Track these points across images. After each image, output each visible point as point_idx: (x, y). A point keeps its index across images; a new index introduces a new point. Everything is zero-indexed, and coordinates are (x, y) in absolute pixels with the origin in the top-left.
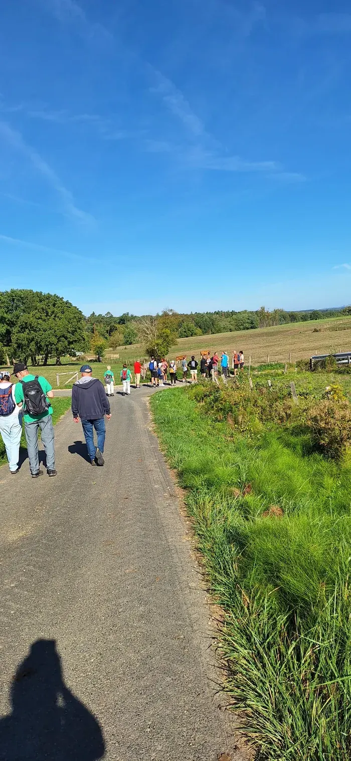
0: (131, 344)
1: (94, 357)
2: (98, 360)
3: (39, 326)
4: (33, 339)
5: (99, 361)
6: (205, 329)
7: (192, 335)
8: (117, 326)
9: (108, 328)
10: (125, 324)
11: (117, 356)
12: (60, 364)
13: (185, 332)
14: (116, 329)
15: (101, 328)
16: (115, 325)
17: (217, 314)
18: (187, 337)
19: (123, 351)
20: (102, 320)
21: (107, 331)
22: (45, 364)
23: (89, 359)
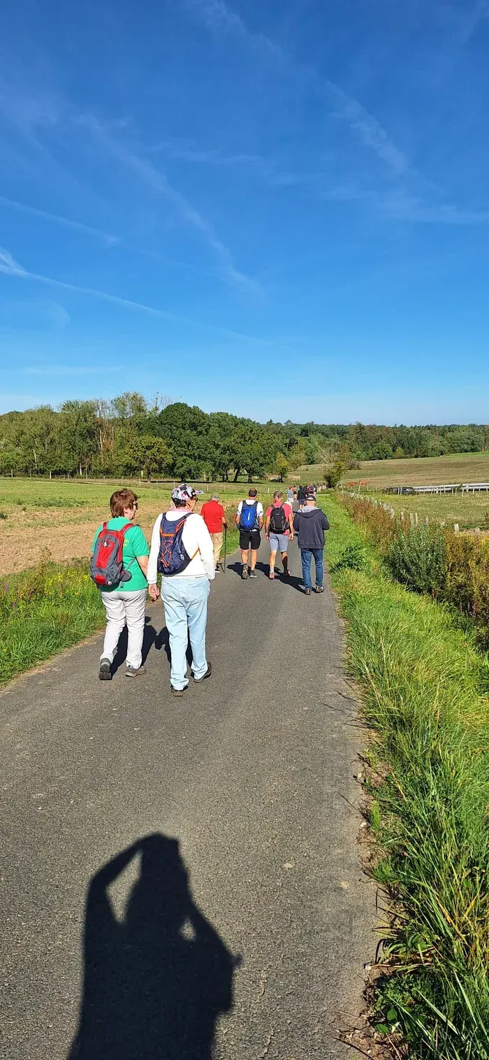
0: (312, 463)
1: (277, 477)
2: (280, 481)
3: (239, 450)
4: (232, 460)
5: (282, 482)
6: (408, 448)
7: (386, 458)
8: (299, 438)
9: (288, 440)
10: (308, 436)
11: (299, 477)
12: (252, 482)
13: (378, 453)
14: (296, 443)
15: (279, 441)
16: (296, 438)
17: (429, 429)
18: (380, 459)
19: (304, 472)
20: (281, 431)
21: (286, 444)
22: (235, 481)
23: (271, 479)
